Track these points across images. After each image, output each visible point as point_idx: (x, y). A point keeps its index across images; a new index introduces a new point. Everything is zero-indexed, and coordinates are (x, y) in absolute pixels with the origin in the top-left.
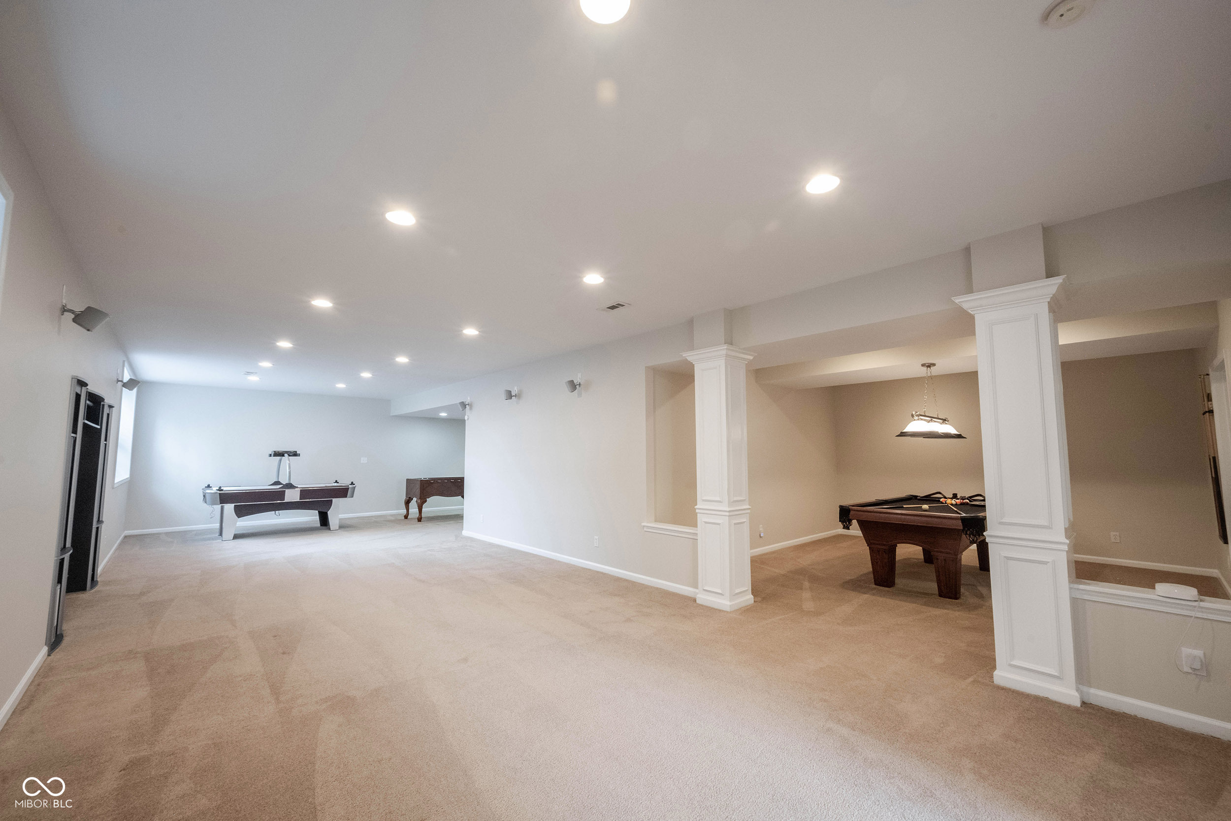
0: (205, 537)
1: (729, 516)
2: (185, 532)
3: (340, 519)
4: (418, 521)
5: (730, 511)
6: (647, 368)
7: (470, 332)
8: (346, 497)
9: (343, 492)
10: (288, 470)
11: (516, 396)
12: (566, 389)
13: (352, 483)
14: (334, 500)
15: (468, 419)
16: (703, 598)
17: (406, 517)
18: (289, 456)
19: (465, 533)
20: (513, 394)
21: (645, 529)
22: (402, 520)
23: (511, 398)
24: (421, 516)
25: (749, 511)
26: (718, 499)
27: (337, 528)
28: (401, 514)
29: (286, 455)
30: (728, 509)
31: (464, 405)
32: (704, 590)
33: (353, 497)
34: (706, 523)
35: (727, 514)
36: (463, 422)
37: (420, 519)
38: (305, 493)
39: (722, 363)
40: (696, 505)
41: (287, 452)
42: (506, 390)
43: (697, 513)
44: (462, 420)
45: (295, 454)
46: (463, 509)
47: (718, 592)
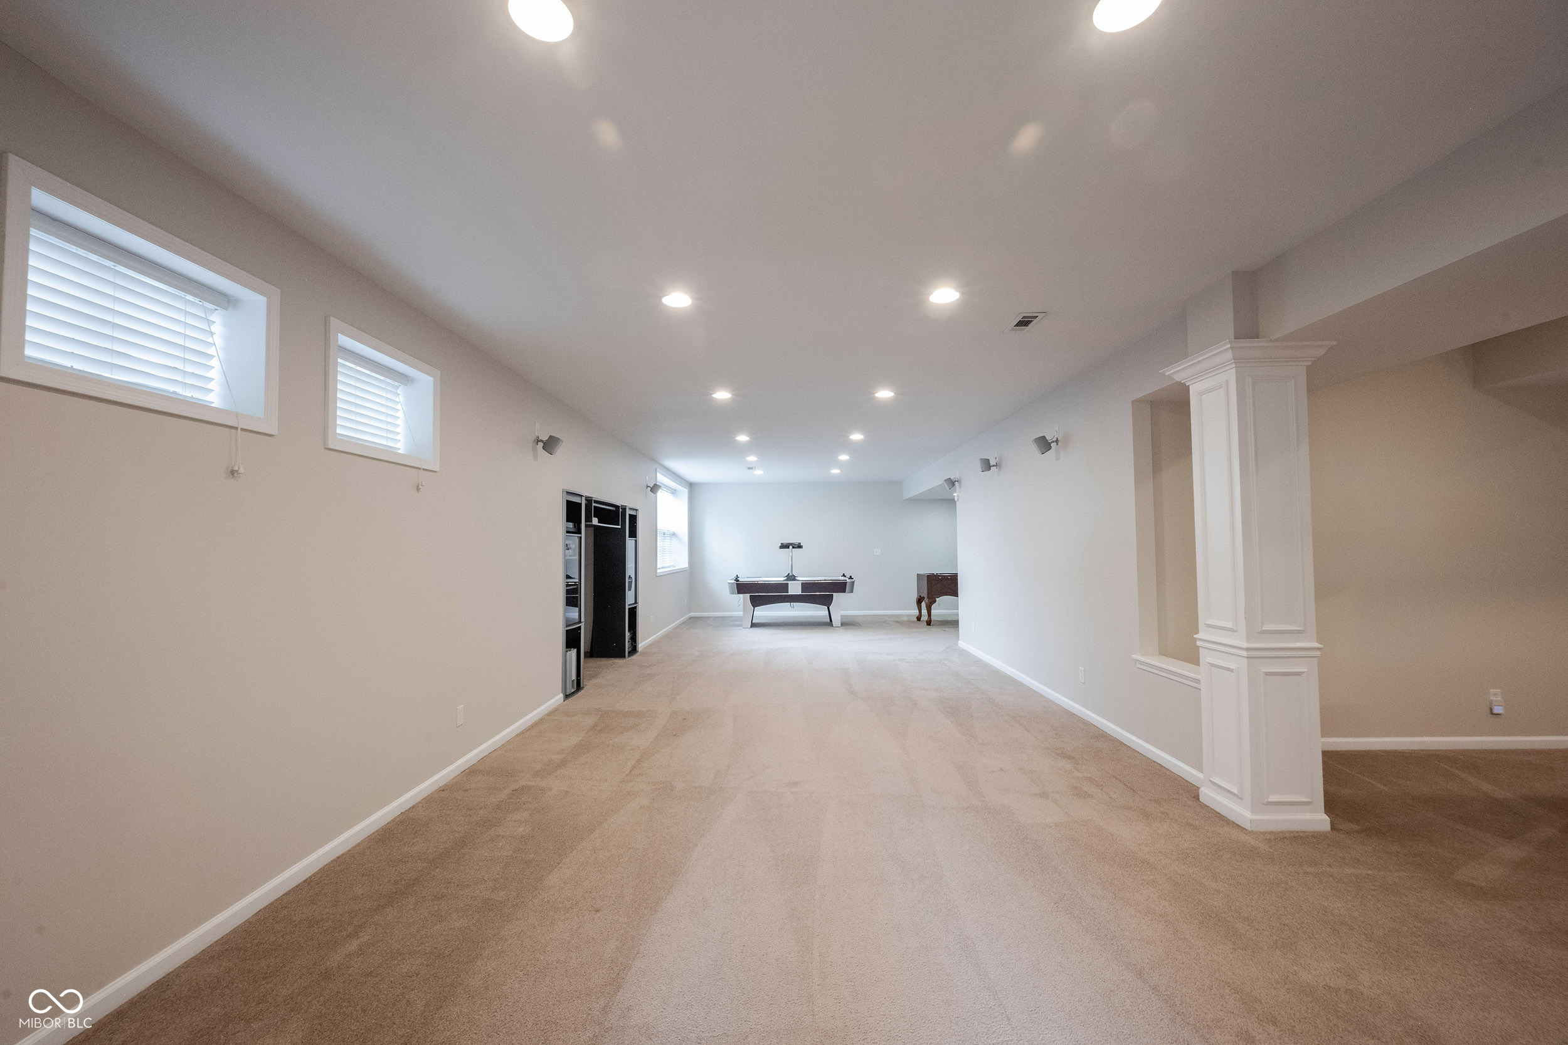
0: (737, 623)
1: (1247, 658)
2: (724, 618)
3: (841, 616)
4: (927, 625)
5: (1248, 649)
6: (1137, 403)
7: (885, 394)
8: (845, 592)
9: (841, 587)
10: (790, 563)
11: (996, 465)
12: (1034, 449)
13: (851, 578)
14: (835, 595)
15: (958, 499)
16: (1208, 795)
17: (919, 619)
18: (793, 547)
19: (962, 644)
20: (992, 463)
21: (1138, 666)
22: (913, 622)
23: (990, 469)
24: (931, 619)
25: (1318, 653)
26: (1229, 625)
27: (840, 626)
28: (912, 615)
29: (791, 547)
30: (1244, 645)
31: (951, 483)
32: (1211, 781)
33: (852, 592)
34: (1212, 665)
35: (1245, 653)
36: (952, 502)
37: (929, 623)
38: (806, 586)
39: (1230, 375)
40: (1197, 632)
41: (791, 544)
42: (981, 459)
43: (1198, 647)
44: (951, 499)
45: (800, 546)
46: (957, 615)
47: (1232, 790)
